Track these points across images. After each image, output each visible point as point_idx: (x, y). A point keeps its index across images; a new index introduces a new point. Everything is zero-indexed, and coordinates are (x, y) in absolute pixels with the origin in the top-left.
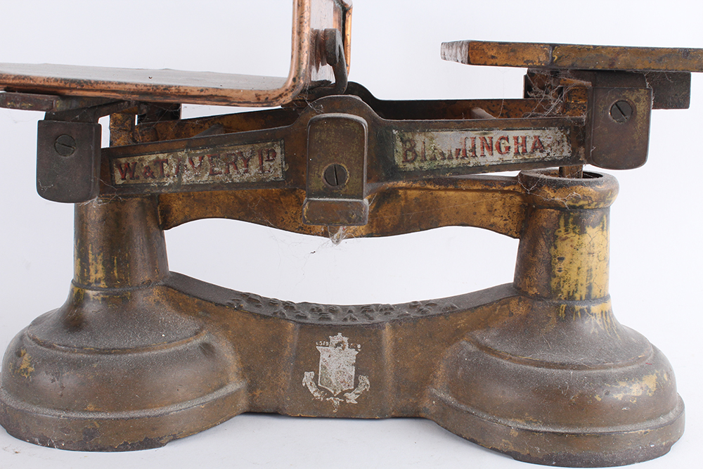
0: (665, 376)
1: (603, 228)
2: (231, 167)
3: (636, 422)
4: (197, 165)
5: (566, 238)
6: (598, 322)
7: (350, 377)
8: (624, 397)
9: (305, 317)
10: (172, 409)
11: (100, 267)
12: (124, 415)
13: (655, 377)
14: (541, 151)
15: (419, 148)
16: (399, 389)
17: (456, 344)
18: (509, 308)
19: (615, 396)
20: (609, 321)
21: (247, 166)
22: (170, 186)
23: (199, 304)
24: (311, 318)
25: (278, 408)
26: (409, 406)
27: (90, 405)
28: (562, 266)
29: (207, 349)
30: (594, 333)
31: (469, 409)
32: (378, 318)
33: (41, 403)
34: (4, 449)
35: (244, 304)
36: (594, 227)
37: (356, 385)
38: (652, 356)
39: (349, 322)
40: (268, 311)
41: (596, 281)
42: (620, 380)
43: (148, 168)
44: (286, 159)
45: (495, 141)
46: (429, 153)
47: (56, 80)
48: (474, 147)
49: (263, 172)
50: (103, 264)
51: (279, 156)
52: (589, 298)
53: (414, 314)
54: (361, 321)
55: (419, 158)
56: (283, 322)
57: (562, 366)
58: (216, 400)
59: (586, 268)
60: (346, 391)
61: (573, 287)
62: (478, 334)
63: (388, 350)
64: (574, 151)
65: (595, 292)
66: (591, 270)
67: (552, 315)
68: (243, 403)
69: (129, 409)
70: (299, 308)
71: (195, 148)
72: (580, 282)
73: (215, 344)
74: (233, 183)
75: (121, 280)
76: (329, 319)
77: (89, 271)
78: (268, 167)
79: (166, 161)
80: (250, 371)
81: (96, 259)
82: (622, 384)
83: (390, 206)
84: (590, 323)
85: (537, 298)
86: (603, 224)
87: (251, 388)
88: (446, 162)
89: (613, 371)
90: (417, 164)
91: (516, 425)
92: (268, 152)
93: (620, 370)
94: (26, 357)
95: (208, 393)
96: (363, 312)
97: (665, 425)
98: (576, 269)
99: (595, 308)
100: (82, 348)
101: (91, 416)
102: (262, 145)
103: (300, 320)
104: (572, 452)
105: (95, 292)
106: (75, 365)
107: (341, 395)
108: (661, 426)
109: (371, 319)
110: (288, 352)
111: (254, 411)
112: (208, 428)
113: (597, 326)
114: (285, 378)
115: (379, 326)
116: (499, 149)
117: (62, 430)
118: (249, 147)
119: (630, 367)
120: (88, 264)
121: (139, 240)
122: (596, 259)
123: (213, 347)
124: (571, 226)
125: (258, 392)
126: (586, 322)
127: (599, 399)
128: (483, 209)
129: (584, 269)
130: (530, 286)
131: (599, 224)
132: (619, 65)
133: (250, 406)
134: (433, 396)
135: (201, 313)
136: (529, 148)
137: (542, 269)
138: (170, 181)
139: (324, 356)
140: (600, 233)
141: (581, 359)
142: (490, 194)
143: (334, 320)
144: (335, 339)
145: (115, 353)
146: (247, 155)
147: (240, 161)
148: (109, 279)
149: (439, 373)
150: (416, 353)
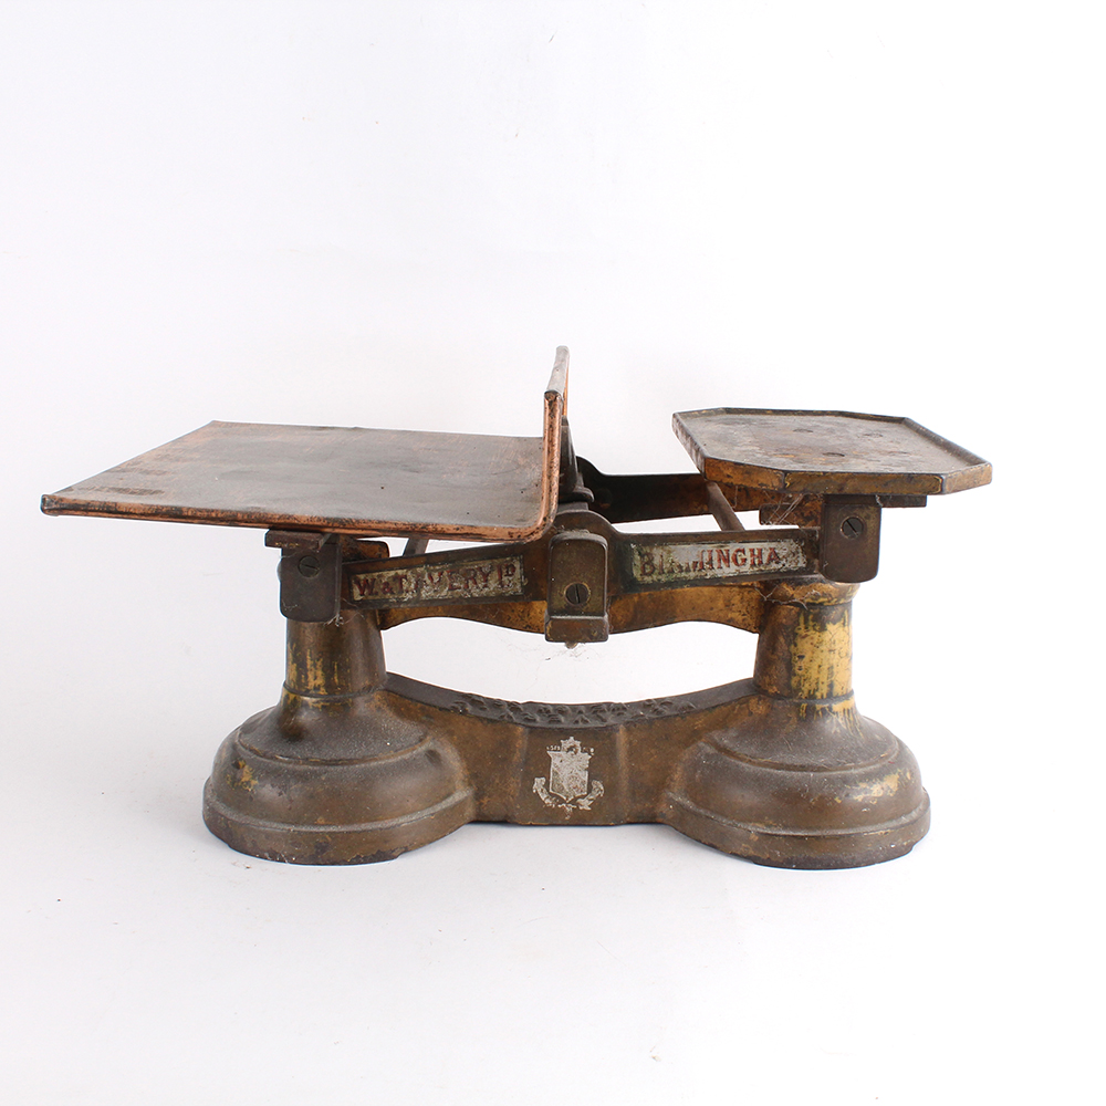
0: (908, 775)
1: (844, 624)
2: (470, 582)
3: (876, 823)
4: (436, 581)
5: (807, 636)
6: (840, 721)
7: (583, 783)
8: (864, 799)
9: (535, 720)
10: (404, 821)
11: (320, 673)
12: (355, 828)
13: (897, 776)
14: (777, 563)
15: (657, 561)
16: (634, 793)
17: (694, 746)
18: (748, 707)
19: (855, 798)
20: (851, 718)
21: (486, 581)
22: (409, 601)
23: (422, 709)
24: (540, 721)
25: (506, 816)
26: (645, 812)
27: (321, 818)
28: (802, 665)
29: (432, 755)
30: (836, 732)
31: (708, 814)
32: (611, 720)
33: (268, 817)
34: (234, 864)
35: (469, 708)
36: (834, 624)
37: (589, 791)
38: (896, 753)
39: (581, 725)
40: (494, 715)
41: (838, 678)
42: (861, 781)
43: (387, 584)
44: (525, 574)
45: (731, 553)
46: (666, 566)
47: (319, 520)
48: (711, 559)
49: (502, 586)
50: (323, 670)
51: (518, 571)
52: (830, 696)
53: (648, 715)
54: (593, 724)
55: (656, 571)
56: (511, 726)
57: (802, 768)
58: (445, 810)
59: (827, 666)
60: (579, 797)
61: (814, 686)
62: (716, 735)
63: (622, 755)
64: (809, 563)
65: (837, 690)
66: (832, 667)
67: (793, 715)
68: (470, 812)
69: (360, 821)
70: (525, 709)
71: (434, 564)
72: (821, 680)
73: (440, 751)
74: (472, 597)
75: (341, 686)
76: (559, 722)
77: (307, 677)
78: (507, 582)
79: (405, 577)
80: (477, 779)
81: (315, 665)
82: (863, 785)
83: (622, 602)
84: (832, 722)
85: (777, 697)
86: (844, 620)
87: (478, 796)
88: (684, 574)
89: (853, 771)
90: (654, 577)
91: (756, 829)
92: (507, 567)
93: (861, 771)
94: (246, 769)
95: (437, 803)
96: (594, 712)
97: (908, 824)
98: (816, 667)
99: (837, 707)
100: (307, 759)
101: (322, 829)
102: (501, 560)
103: (529, 724)
104: (812, 855)
105: (314, 700)
106: (302, 777)
107: (574, 801)
108: (902, 826)
109: (604, 720)
110: (517, 757)
111: (481, 819)
112: (437, 839)
113: (838, 725)
114: (514, 785)
115: (611, 730)
116: (736, 561)
117: (292, 844)
118: (489, 562)
119: (872, 767)
120: (306, 670)
121: (358, 643)
122: (837, 656)
123: (439, 755)
124: (811, 623)
125: (485, 801)
126: (828, 721)
127: (839, 801)
128: (720, 604)
129: (825, 667)
130: (770, 684)
131: (839, 620)
132: (848, 489)
133: (478, 815)
134: (670, 801)
135: (424, 718)
136: (765, 560)
137: (782, 666)
138: (409, 596)
139: (555, 761)
140: (841, 629)
141: (822, 761)
142: (728, 589)
143: (564, 722)
144: (567, 744)
145: (342, 764)
146: (486, 570)
147: (479, 576)
148: (329, 686)
149: (676, 776)
150: (652, 756)
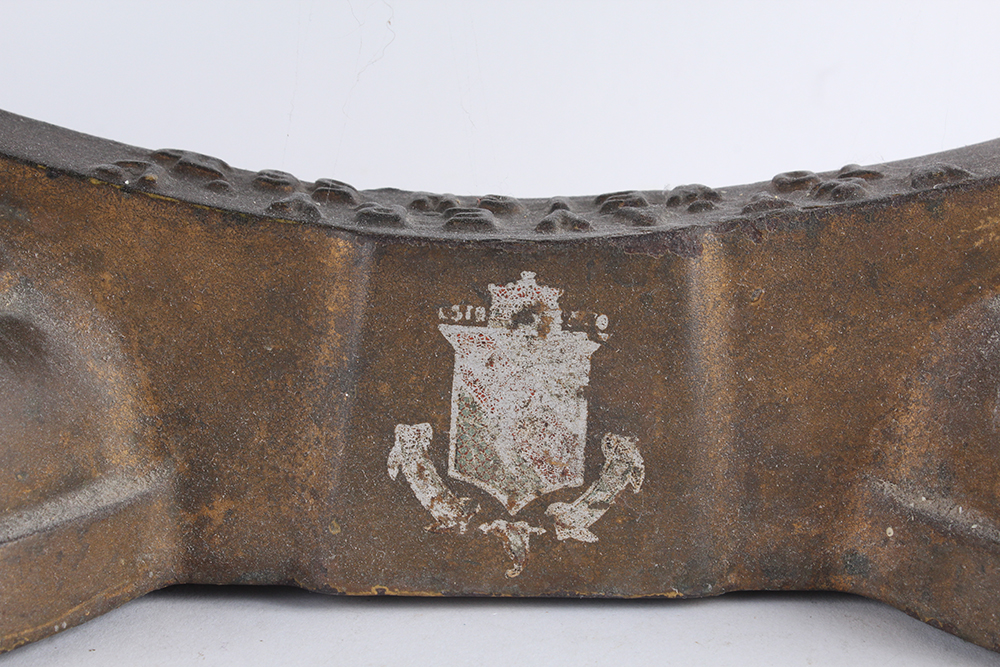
7: (569, 442)
16: (751, 483)
17: (971, 309)
24: (416, 225)
25: (294, 567)
26: (791, 551)
29: (14, 339)
32: (668, 220)
35: (160, 177)
37: (593, 472)
39: (561, 232)
40: (252, 203)
56: (309, 235)
58: (50, 534)
60: (554, 497)
68: (161, 551)
73: (47, 324)
76: (485, 224)
87: (192, 493)
103: (373, 229)
107: (537, 511)
109: (644, 221)
110: (331, 351)
112: (49, 634)
114: (320, 451)
123: (40, 335)
133: (189, 562)
134: (887, 510)
139: (469, 362)
144: (510, 297)
149: (906, 421)
150: (818, 345)
